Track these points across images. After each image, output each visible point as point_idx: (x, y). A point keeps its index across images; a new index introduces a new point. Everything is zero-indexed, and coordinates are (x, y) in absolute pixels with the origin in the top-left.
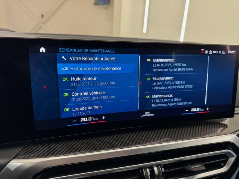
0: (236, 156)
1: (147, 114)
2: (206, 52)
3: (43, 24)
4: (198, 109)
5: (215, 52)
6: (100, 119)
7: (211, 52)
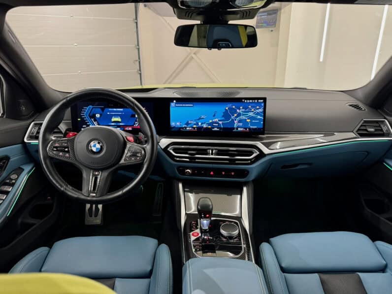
0: (258, 153)
1: (216, 129)
2: (246, 101)
3: (195, 54)
4: (242, 129)
5: (250, 101)
6: (194, 129)
7: (248, 101)
